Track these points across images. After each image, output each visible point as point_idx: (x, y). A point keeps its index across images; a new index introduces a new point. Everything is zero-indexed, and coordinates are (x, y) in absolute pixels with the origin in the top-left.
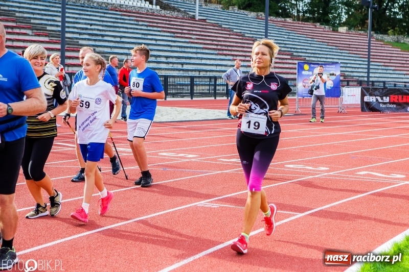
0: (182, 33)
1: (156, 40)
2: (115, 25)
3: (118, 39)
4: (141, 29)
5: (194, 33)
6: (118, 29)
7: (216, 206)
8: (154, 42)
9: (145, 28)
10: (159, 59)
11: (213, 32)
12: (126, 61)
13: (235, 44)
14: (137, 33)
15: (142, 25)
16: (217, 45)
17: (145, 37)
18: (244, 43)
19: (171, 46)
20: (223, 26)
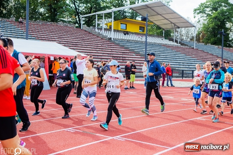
0: (189, 54)
1: (179, 57)
2: (164, 51)
3: (165, 57)
4: (173, 53)
5: (193, 54)
6: (165, 53)
7: (204, 120)
8: (178, 57)
9: (175, 52)
10: (180, 64)
11: (201, 54)
12: (169, 64)
13: (209, 58)
14: (172, 54)
15: (174, 51)
16: (202, 58)
17: (175, 56)
18: (213, 58)
19: (185, 59)
20: (205, 51)
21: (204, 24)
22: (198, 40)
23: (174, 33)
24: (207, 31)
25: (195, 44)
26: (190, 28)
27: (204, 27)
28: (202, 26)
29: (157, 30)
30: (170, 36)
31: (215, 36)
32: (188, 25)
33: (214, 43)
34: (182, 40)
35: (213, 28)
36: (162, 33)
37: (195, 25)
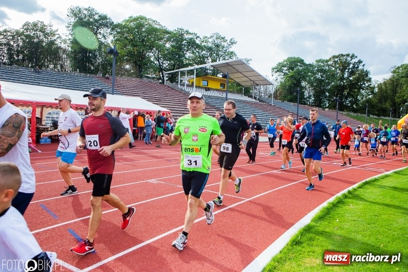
0: (267, 110)
1: (259, 113)
4: (253, 109)
16: (280, 115)
19: (263, 115)
21: (281, 82)
22: (276, 97)
23: (253, 90)
24: (284, 89)
25: (272, 101)
26: (268, 86)
27: (281, 85)
28: (279, 84)
29: (237, 86)
30: (249, 92)
31: (291, 93)
32: (267, 83)
33: (291, 101)
34: (260, 97)
35: (290, 87)
36: (241, 89)
37: (273, 83)
